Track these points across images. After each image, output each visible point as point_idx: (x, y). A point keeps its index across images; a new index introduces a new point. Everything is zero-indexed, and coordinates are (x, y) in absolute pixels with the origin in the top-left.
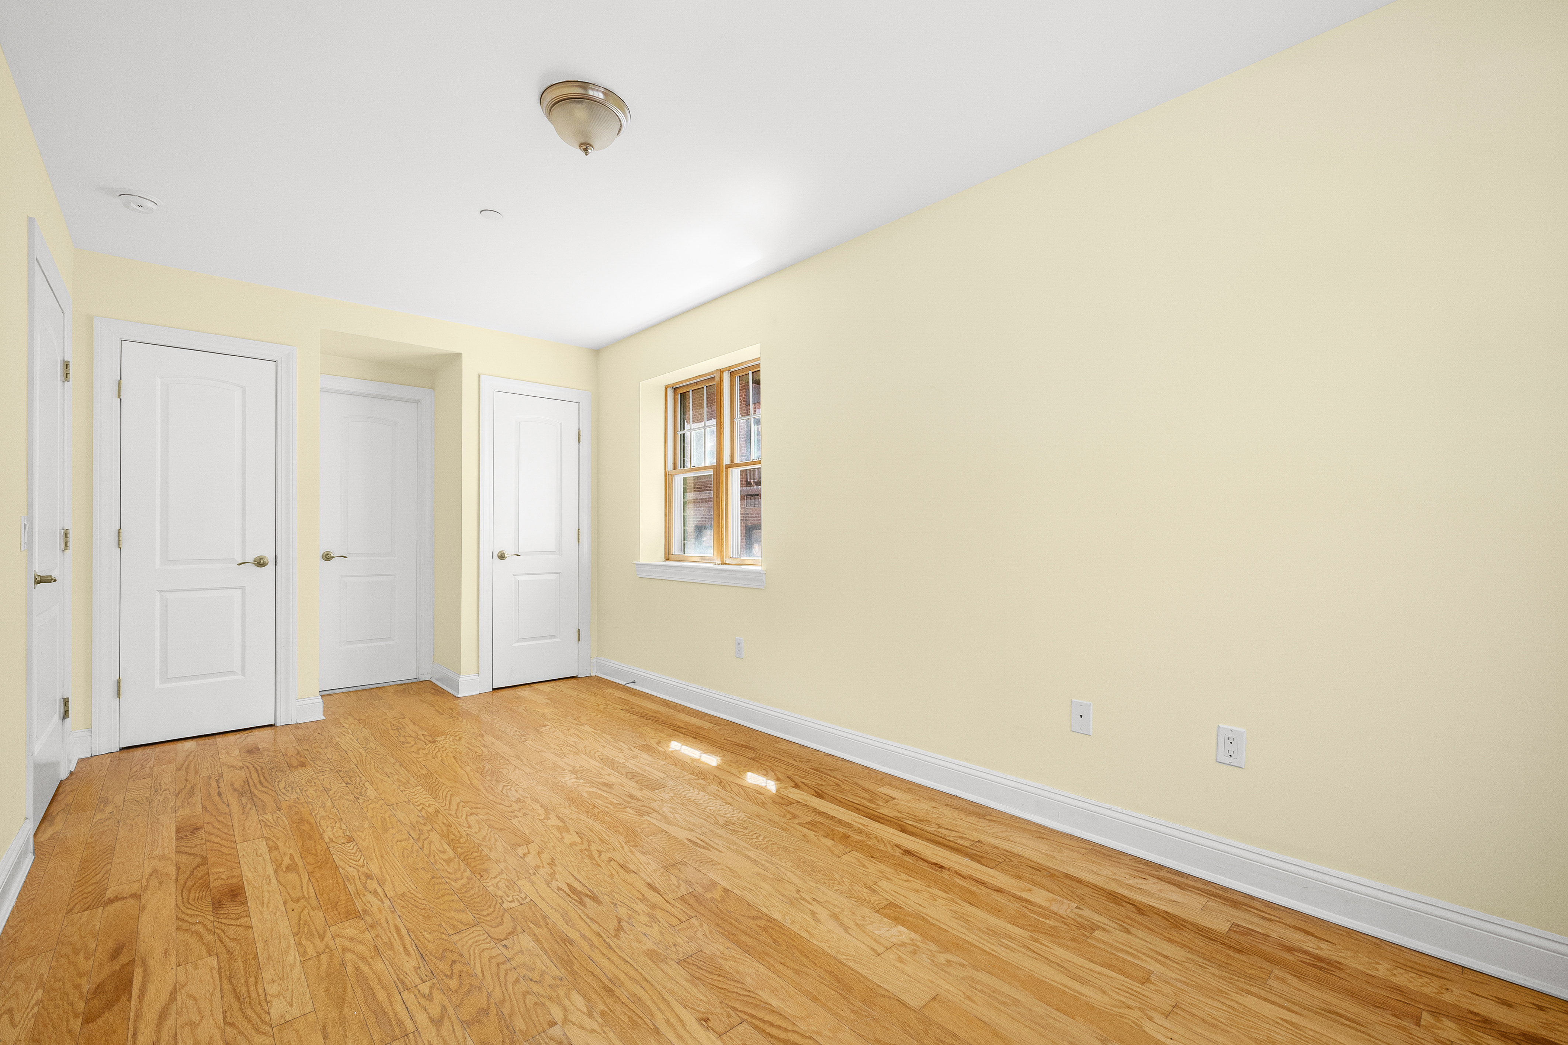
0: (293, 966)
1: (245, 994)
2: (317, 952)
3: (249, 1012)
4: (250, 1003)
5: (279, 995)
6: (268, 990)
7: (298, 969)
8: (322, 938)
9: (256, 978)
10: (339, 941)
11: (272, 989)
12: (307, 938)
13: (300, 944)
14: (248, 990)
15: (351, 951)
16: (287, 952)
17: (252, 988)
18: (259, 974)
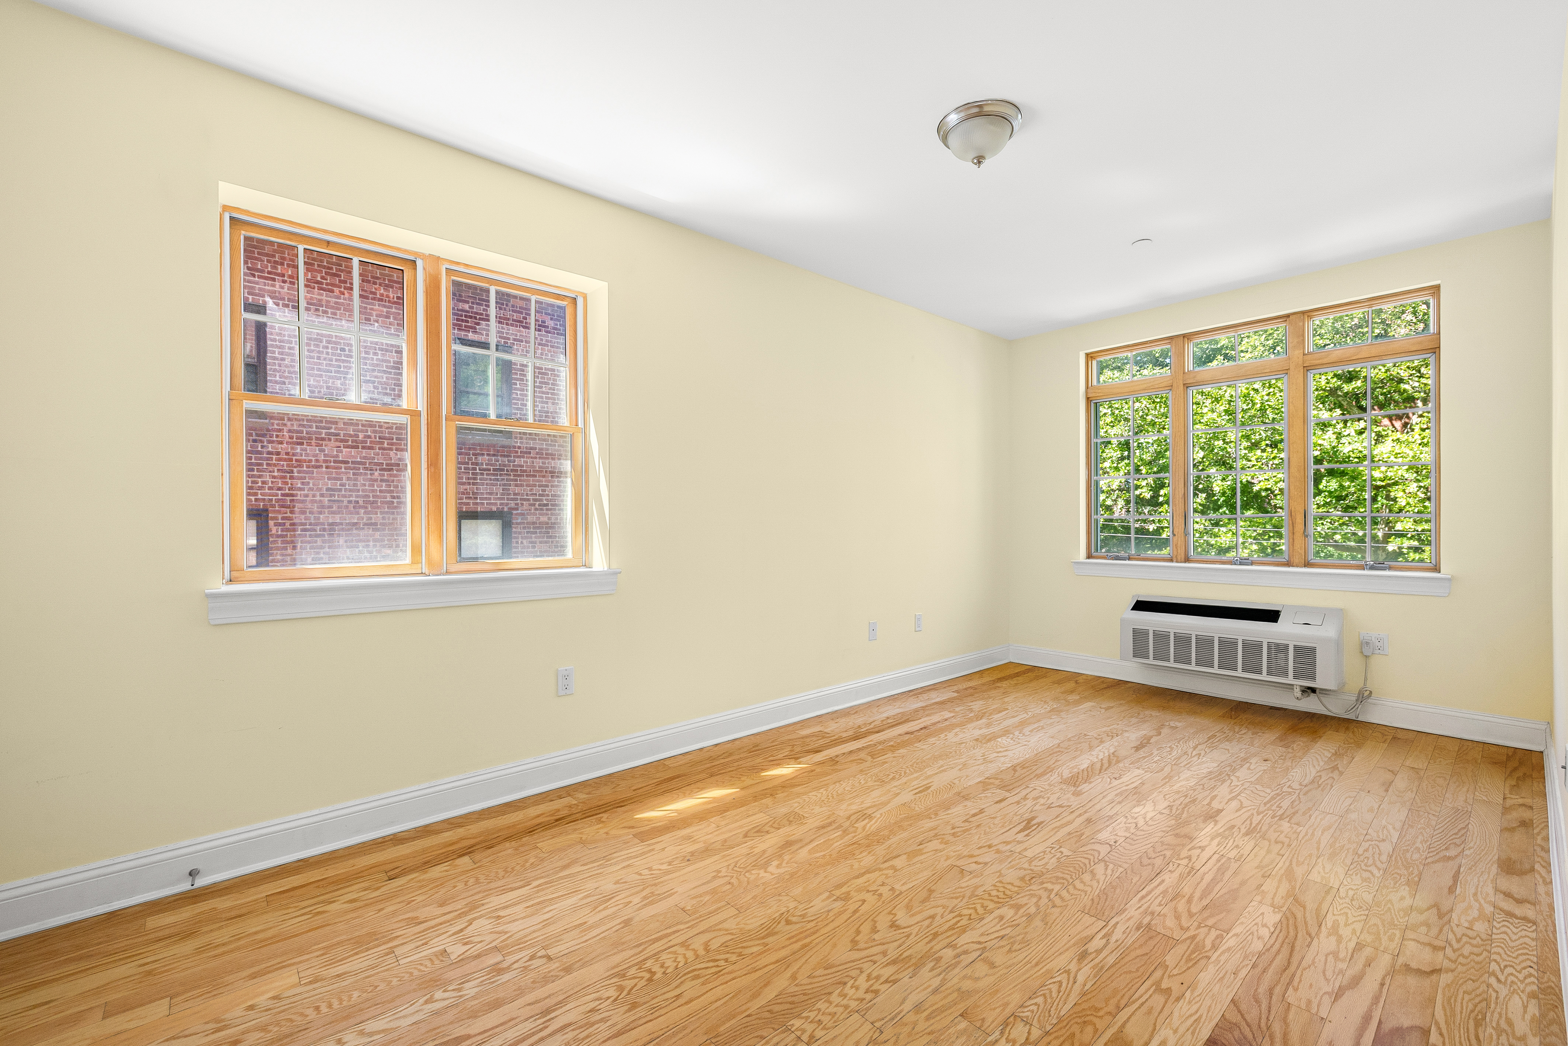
0: (1237, 935)
1: (1285, 946)
2: (1209, 930)
3: (1292, 933)
4: (1287, 937)
5: (1264, 926)
6: (1267, 935)
7: (1237, 930)
8: (1193, 937)
9: (1268, 950)
10: (1185, 924)
11: (1265, 933)
12: (1204, 947)
13: (1213, 946)
14: (1281, 947)
15: (1189, 911)
16: (1229, 949)
17: (1277, 946)
18: (1264, 951)
